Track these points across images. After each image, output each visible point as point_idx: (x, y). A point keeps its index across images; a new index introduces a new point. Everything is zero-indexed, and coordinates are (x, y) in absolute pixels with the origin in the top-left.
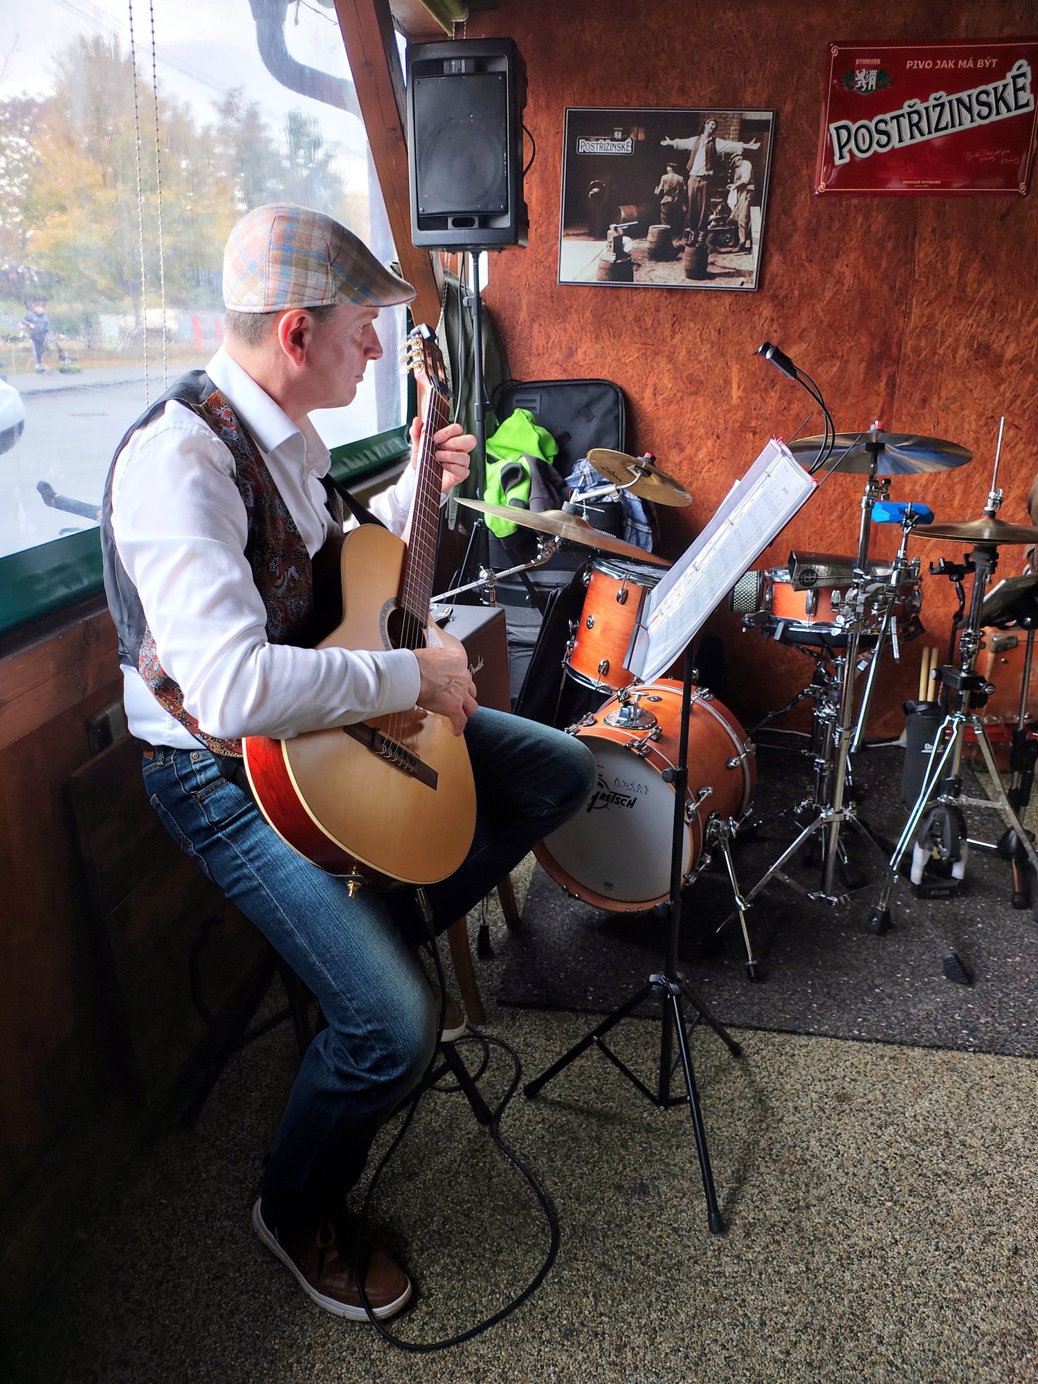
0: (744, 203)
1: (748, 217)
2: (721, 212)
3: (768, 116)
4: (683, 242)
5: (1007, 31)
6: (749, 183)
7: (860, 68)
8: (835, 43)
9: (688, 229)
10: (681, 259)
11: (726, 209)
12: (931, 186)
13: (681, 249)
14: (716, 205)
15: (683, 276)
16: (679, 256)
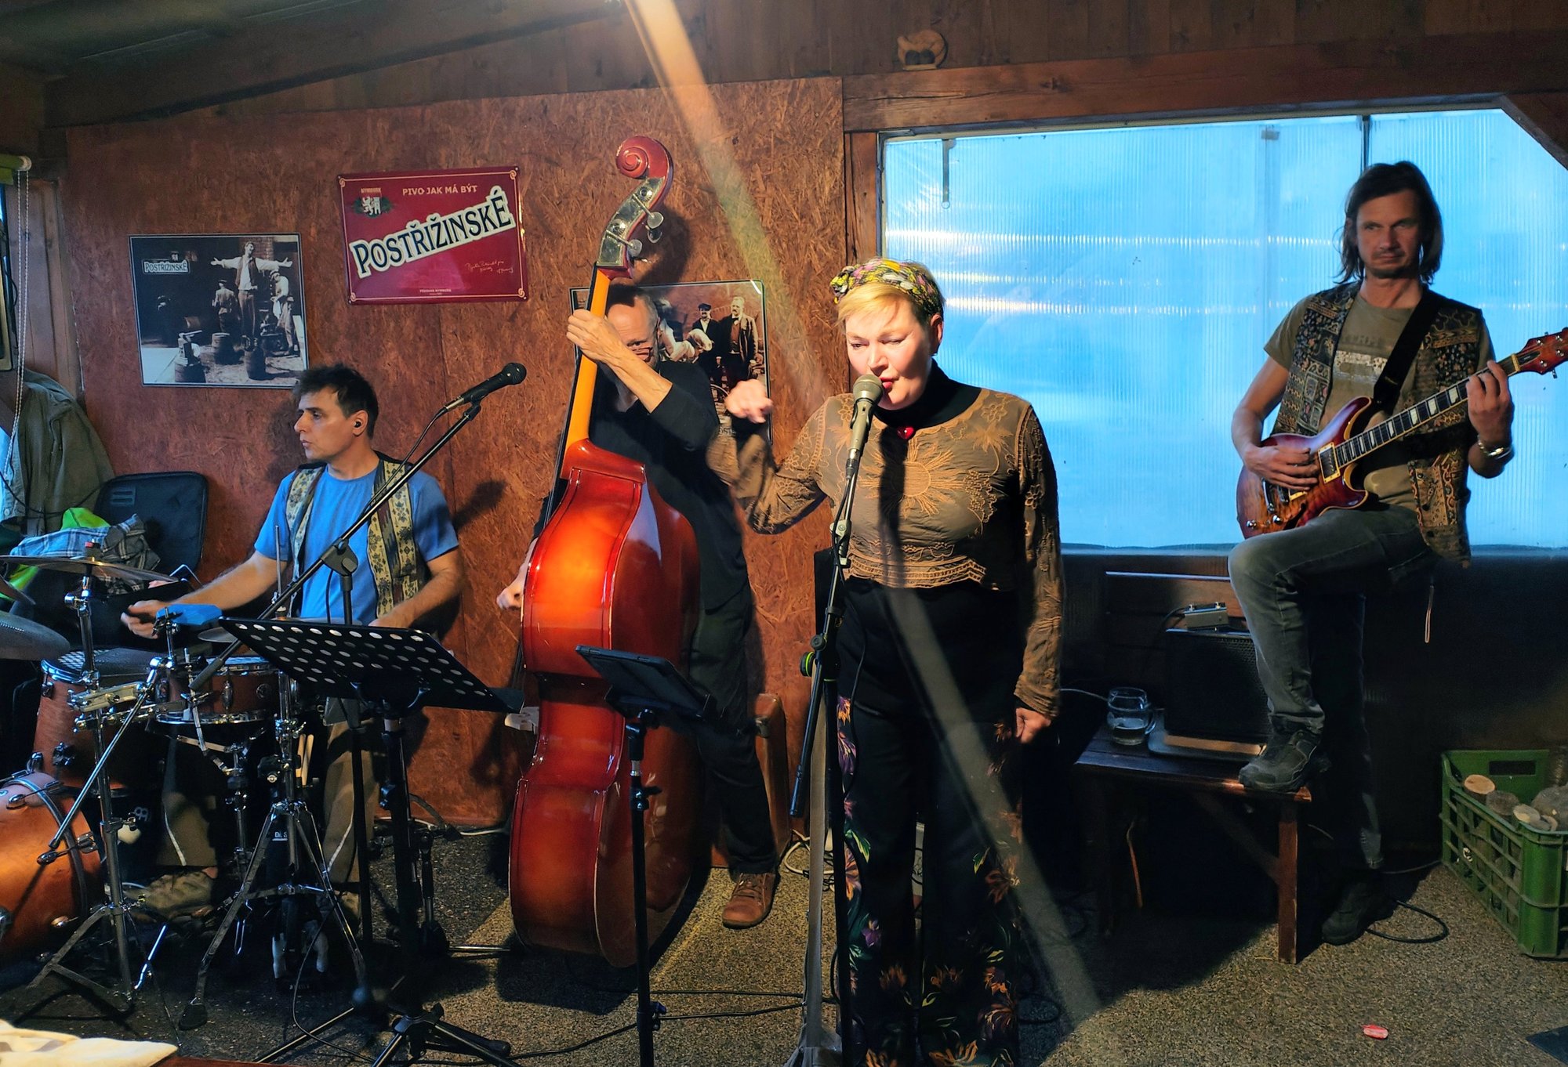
0: (287, 314)
1: (292, 324)
2: (269, 321)
3: (294, 239)
4: (242, 347)
5: (480, 163)
6: (289, 296)
7: (365, 195)
8: (343, 176)
9: (245, 336)
10: (242, 362)
11: (273, 319)
12: (444, 294)
13: (241, 353)
14: (265, 314)
15: (246, 377)
16: (241, 359)
